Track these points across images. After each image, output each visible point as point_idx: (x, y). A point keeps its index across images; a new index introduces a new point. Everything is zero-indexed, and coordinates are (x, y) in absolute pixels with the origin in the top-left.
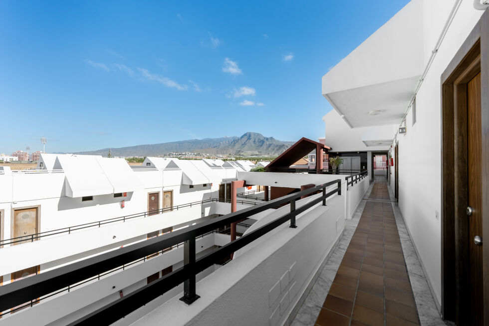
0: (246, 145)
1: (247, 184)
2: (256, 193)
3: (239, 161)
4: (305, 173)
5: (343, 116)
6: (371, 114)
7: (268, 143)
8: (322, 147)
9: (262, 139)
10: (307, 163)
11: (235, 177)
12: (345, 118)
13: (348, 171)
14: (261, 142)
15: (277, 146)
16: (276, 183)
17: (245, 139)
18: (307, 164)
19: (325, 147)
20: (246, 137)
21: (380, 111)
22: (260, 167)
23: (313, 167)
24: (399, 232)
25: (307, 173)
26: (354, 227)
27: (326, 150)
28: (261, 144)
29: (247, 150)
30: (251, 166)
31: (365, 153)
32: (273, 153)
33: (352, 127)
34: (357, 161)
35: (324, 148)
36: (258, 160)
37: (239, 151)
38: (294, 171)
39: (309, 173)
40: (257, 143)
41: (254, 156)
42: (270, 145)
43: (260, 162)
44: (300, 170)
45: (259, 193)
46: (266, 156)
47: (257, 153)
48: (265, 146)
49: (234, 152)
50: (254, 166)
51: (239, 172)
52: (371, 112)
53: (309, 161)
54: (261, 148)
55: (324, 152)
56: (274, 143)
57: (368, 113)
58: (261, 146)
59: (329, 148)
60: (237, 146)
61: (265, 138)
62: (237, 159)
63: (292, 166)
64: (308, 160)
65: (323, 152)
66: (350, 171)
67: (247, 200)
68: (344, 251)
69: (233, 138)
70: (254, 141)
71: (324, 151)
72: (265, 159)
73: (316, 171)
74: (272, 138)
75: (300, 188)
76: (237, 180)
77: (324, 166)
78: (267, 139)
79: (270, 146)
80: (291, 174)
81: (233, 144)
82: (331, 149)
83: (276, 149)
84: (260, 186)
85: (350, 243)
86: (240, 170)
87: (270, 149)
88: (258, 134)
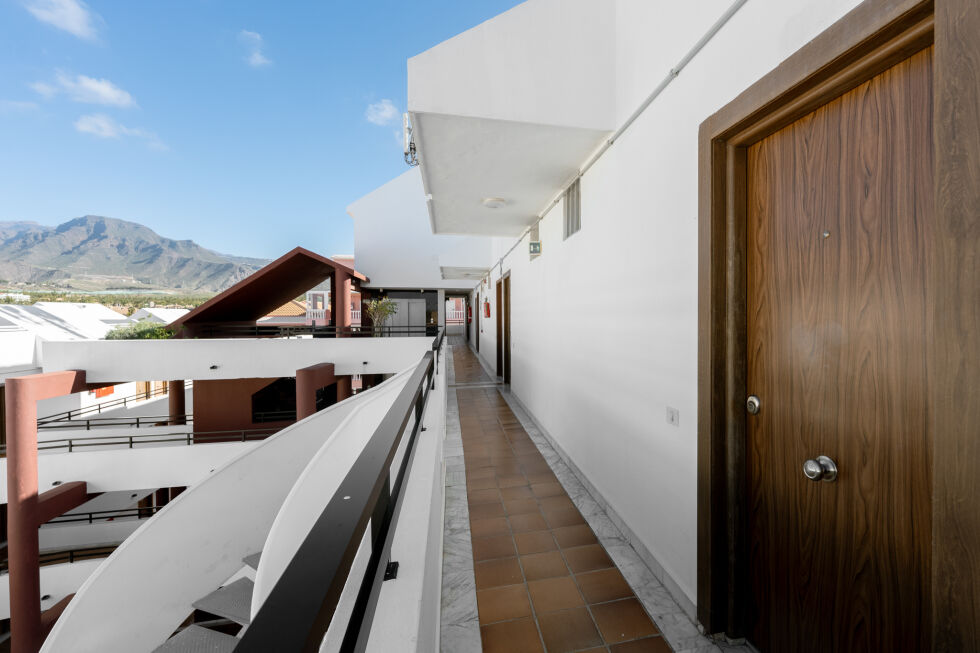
0: (82, 254)
1: (89, 380)
2: (130, 405)
3: (47, 307)
4: (304, 337)
5: (430, 197)
6: (487, 206)
7: (175, 256)
8: (349, 274)
9: (152, 242)
10: (302, 311)
11: (28, 360)
12: (431, 204)
13: (402, 329)
14: (149, 252)
15: (209, 265)
16: (213, 367)
17: (80, 234)
18: (304, 315)
19: (357, 274)
20: (84, 229)
21: (503, 201)
22: (147, 325)
23: (322, 322)
24: (538, 446)
25: (311, 337)
26: (458, 457)
27: (357, 282)
28: (148, 255)
29: (91, 272)
30: (107, 322)
31: (435, 291)
32: (195, 284)
33: (435, 231)
34: (419, 307)
35: (353, 278)
36: (138, 303)
37: (51, 273)
38: (272, 332)
39: (315, 336)
40: (132, 252)
41: (119, 292)
42: (183, 263)
43: (147, 309)
44: (291, 329)
45: (144, 402)
46: (171, 293)
47: (134, 282)
48: (163, 264)
49: (26, 276)
50: (122, 321)
51: (45, 343)
52: (488, 200)
53: (309, 308)
54: (151, 268)
55: (353, 287)
56: (198, 256)
57: (482, 200)
58: (151, 262)
59: (363, 278)
60: (37, 257)
61: (163, 241)
62: (37, 298)
63: (263, 321)
64: (305, 305)
65: (350, 288)
66: (406, 329)
67: (94, 432)
68: (467, 537)
69: (17, 225)
70: (121, 247)
71: (352, 284)
72: (168, 302)
73: (334, 330)
74: (189, 244)
75: (293, 374)
76: (40, 370)
77: (353, 319)
78: (173, 245)
79: (183, 266)
80: (265, 340)
81: (16, 246)
82: (368, 280)
83: (204, 274)
84: (148, 385)
85: (470, 508)
86: (53, 334)
87: (182, 273)
88: (137, 227)
